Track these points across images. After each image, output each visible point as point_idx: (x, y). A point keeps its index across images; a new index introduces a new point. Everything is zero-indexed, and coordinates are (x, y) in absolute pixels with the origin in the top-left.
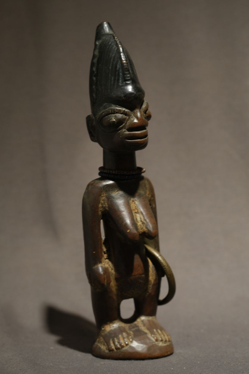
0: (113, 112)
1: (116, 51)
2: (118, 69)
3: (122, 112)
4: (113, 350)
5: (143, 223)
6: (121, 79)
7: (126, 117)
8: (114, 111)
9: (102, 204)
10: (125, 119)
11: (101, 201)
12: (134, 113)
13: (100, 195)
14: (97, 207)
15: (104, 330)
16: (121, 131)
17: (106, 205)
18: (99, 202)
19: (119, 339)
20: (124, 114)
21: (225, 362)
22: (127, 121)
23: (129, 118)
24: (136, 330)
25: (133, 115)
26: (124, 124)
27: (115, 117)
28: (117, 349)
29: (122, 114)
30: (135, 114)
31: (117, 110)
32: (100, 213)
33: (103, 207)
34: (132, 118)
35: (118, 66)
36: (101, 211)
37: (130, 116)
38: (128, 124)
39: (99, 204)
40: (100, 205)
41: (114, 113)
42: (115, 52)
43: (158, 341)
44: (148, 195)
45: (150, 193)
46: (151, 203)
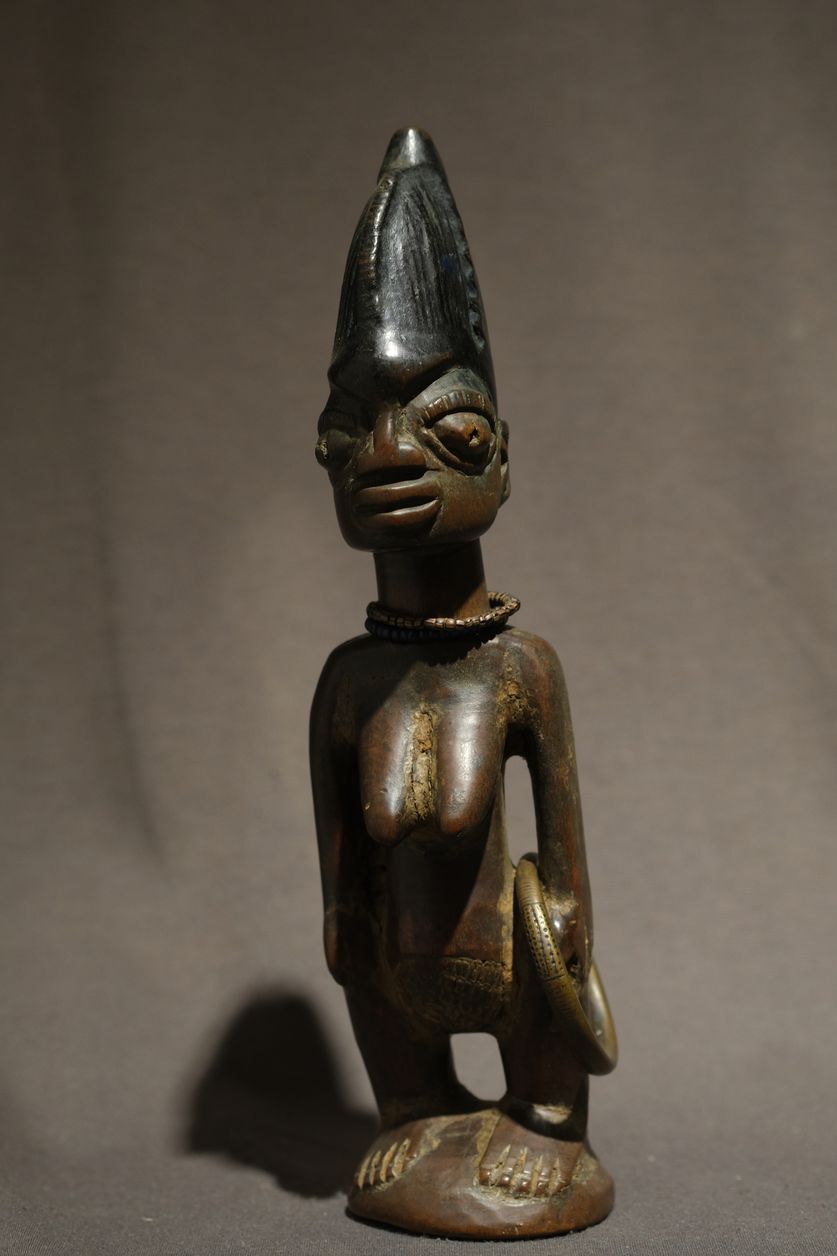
5: (432, 787)
7: (353, 438)
19: (382, 1157)
22: (358, 451)
24: (461, 1137)
25: (373, 432)
26: (350, 462)
27: (328, 438)
34: (369, 440)
38: (358, 459)
43: (487, 1185)
44: (510, 696)
45: (523, 691)
46: (532, 724)
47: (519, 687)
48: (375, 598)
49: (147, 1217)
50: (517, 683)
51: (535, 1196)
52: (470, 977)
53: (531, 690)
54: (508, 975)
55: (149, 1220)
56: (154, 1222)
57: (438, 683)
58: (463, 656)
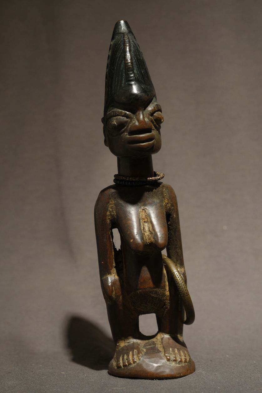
0: (114, 114)
1: (122, 50)
2: (122, 69)
3: (123, 114)
4: (121, 367)
5: (151, 233)
6: (124, 79)
7: (127, 120)
8: (116, 114)
9: (110, 212)
10: (126, 122)
11: (109, 209)
12: (136, 115)
13: (109, 202)
14: (105, 215)
15: (119, 346)
16: (123, 134)
17: (114, 213)
18: (107, 210)
19: (128, 356)
20: (125, 117)
21: (248, 387)
22: (129, 124)
23: (131, 121)
24: (151, 347)
25: (135, 118)
26: (126, 127)
27: (117, 119)
28: (125, 366)
29: (123, 116)
30: (137, 117)
31: (118, 112)
32: (108, 221)
33: (111, 215)
34: (134, 120)
35: (122, 66)
36: (109, 219)
37: (132, 118)
38: (129, 126)
39: (107, 211)
40: (108, 213)
41: (116, 116)
42: (121, 52)
43: (170, 361)
44: (166, 203)
45: (169, 201)
46: (171, 212)
47: (168, 200)
48: (117, 173)
49: (63, 372)
50: (168, 199)
51: (184, 363)
52: (158, 295)
53: (172, 201)
54: (168, 293)
55: (63, 373)
56: (65, 374)
57: (146, 200)
58: (152, 191)
